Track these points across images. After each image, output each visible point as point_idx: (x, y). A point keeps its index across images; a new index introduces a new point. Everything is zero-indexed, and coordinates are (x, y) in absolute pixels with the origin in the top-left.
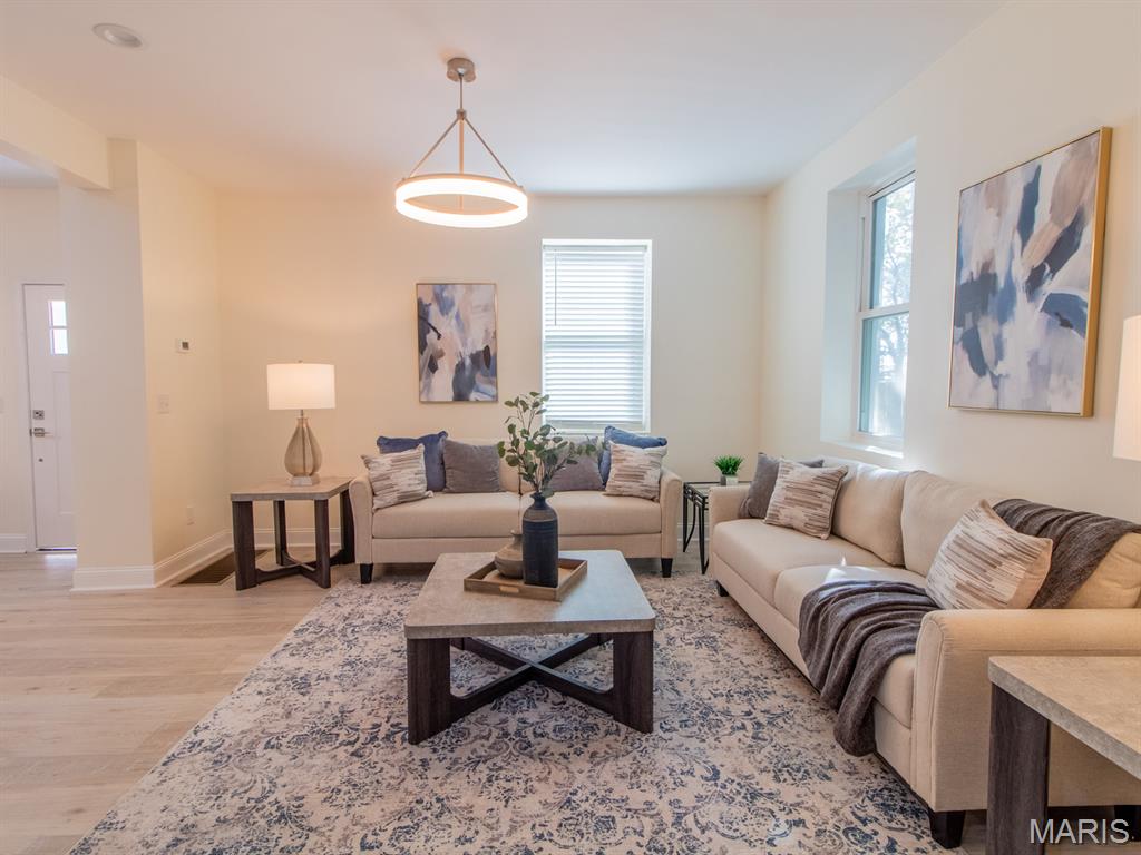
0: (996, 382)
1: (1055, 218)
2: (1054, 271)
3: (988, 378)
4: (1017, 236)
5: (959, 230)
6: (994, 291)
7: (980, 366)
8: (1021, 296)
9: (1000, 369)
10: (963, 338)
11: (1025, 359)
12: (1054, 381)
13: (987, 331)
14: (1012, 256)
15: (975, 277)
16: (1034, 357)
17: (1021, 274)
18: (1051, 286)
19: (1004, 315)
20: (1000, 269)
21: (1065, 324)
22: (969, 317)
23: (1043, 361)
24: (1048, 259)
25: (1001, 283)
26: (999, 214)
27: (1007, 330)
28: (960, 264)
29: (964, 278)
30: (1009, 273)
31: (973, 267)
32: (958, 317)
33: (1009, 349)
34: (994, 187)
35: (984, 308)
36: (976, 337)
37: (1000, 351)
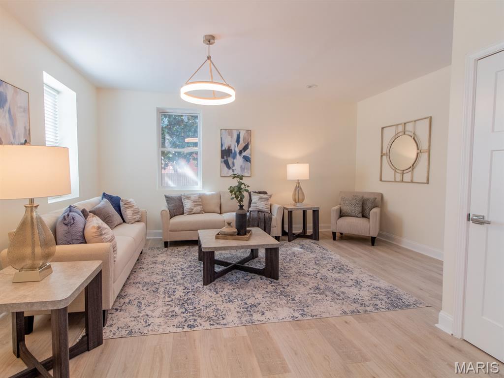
0: (233, 171)
1: (244, 142)
2: (244, 151)
3: (231, 170)
4: (236, 144)
5: (221, 138)
6: (232, 153)
7: (229, 167)
8: (238, 155)
9: (234, 168)
10: (224, 161)
11: (239, 166)
12: (245, 171)
13: (230, 160)
14: (235, 147)
15: (226, 149)
16: (241, 167)
17: (237, 151)
18: (244, 154)
19: (234, 158)
20: (233, 148)
21: (247, 161)
22: (225, 157)
23: (243, 167)
24: (243, 149)
25: (233, 151)
26: (232, 137)
27: (235, 161)
28: (222, 145)
29: (223, 148)
30: (235, 150)
31: (225, 147)
32: (222, 157)
33: (236, 164)
34: (230, 132)
35: (229, 156)
36: (228, 161)
37: (234, 165)
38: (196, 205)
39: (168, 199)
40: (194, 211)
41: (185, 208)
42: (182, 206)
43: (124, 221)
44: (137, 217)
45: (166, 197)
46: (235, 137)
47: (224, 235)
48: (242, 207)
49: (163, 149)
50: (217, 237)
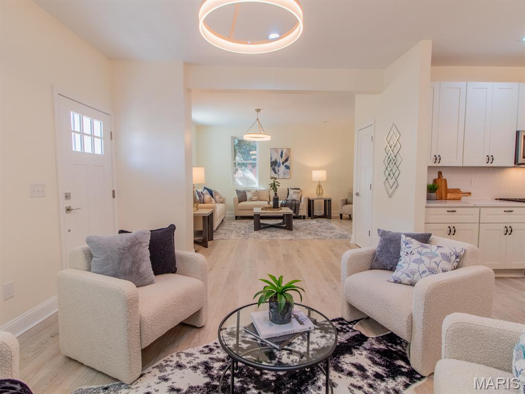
0: (278, 175)
1: (285, 156)
2: (286, 162)
4: (280, 157)
5: (271, 155)
6: (277, 163)
7: (275, 172)
8: (281, 165)
9: (279, 173)
10: (273, 169)
11: (282, 172)
12: (287, 175)
14: (280, 159)
16: (284, 172)
17: (281, 162)
18: (285, 164)
19: (279, 167)
20: (278, 160)
21: (287, 169)
22: (273, 166)
26: (277, 154)
28: (271, 159)
29: (272, 161)
30: (279, 162)
31: (273, 160)
32: (271, 166)
33: (280, 170)
34: (276, 150)
35: (276, 165)
36: (275, 169)
37: (279, 171)
38: (254, 196)
39: (238, 192)
40: (253, 199)
41: (247, 197)
44: (221, 201)
45: (236, 190)
46: (280, 153)
47: (266, 208)
48: (276, 194)
49: (235, 162)
50: (262, 209)
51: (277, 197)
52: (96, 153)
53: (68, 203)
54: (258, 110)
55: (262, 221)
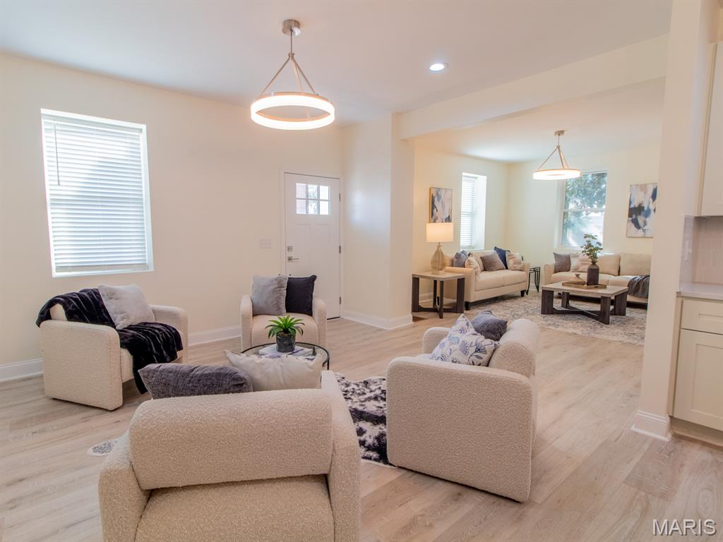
0: (644, 231)
3: (641, 230)
4: (651, 200)
5: (630, 195)
6: (643, 210)
7: (638, 226)
8: (652, 213)
9: (646, 228)
10: (632, 220)
13: (641, 219)
14: (649, 203)
15: (636, 206)
17: (652, 207)
19: (647, 216)
20: (645, 205)
22: (634, 216)
25: (646, 209)
26: (645, 193)
27: (648, 219)
28: (630, 203)
29: (632, 206)
30: (648, 207)
31: (635, 204)
32: (630, 215)
34: (643, 188)
35: (640, 214)
36: (637, 220)
37: (645, 224)
38: (583, 264)
39: (556, 256)
40: (580, 270)
41: (572, 265)
42: (570, 264)
43: (507, 268)
44: (519, 267)
45: (555, 254)
46: (650, 192)
47: (569, 284)
48: (594, 263)
49: (566, 210)
50: (563, 285)
51: (594, 267)
52: (321, 213)
53: (290, 254)
54: (560, 133)
55: (573, 304)
